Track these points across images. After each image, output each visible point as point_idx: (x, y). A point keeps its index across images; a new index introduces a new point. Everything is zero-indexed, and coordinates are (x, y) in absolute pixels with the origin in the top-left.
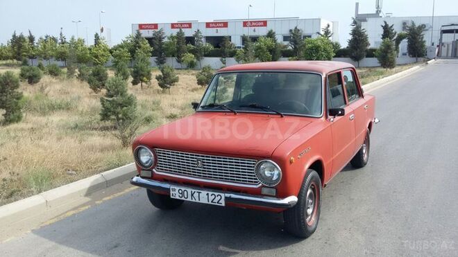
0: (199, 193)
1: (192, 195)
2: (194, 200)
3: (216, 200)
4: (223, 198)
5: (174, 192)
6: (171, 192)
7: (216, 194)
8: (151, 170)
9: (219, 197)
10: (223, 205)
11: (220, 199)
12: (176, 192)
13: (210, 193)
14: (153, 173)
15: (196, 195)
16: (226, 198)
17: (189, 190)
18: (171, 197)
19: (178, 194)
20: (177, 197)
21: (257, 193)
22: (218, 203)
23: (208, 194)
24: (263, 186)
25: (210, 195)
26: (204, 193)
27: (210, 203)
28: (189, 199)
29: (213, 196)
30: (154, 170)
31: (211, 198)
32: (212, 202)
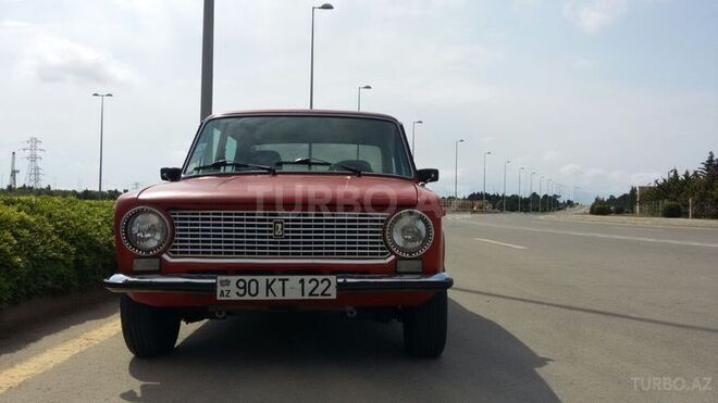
0: (284, 280)
1: (269, 287)
2: (271, 297)
3: (319, 291)
4: (334, 284)
5: (225, 288)
6: (219, 289)
7: (320, 278)
8: (158, 256)
9: (326, 283)
10: (334, 296)
11: (328, 288)
12: (229, 288)
13: (308, 278)
14: (163, 261)
15: (277, 286)
16: (338, 284)
17: (262, 279)
18: (219, 298)
19: (234, 290)
20: (234, 297)
21: (389, 270)
22: (323, 294)
23: (302, 281)
25: (306, 283)
26: (294, 280)
27: (306, 297)
28: (261, 296)
29: (314, 283)
30: (165, 256)
31: (309, 287)
32: (311, 294)
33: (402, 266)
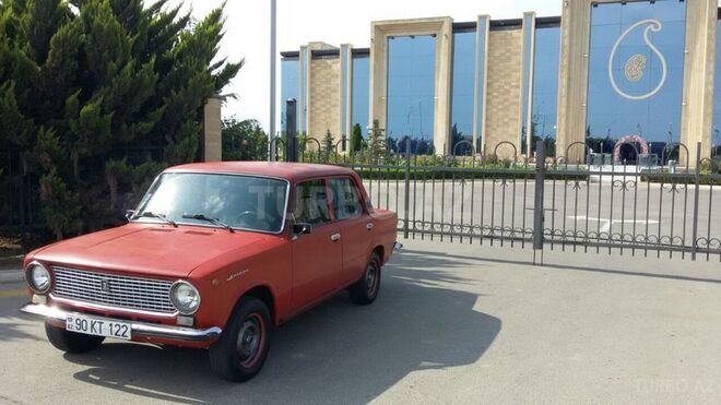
0: (101, 323)
1: (92, 326)
2: (94, 333)
3: (121, 333)
4: (129, 330)
5: (70, 323)
6: (68, 323)
7: (121, 324)
8: (46, 294)
9: (125, 328)
10: (129, 338)
11: (125, 331)
12: (73, 323)
13: (114, 323)
14: (48, 298)
15: (97, 326)
16: (133, 331)
17: (89, 320)
18: (67, 329)
19: (75, 325)
20: (74, 330)
21: (172, 322)
22: (123, 336)
23: (111, 325)
24: (180, 315)
25: (113, 326)
26: (106, 323)
27: (114, 336)
28: (89, 332)
29: (118, 327)
30: (51, 295)
31: (115, 329)
32: (116, 334)
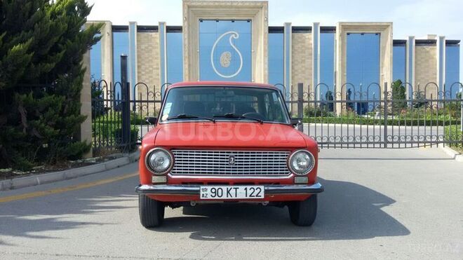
0: (236, 189)
1: (228, 192)
2: (229, 197)
3: (255, 194)
4: (263, 190)
5: (205, 193)
6: (202, 193)
7: (255, 187)
8: (166, 175)
9: (259, 190)
10: (263, 197)
11: (259, 192)
12: (207, 193)
13: (249, 187)
14: (168, 178)
15: (233, 192)
16: (266, 190)
17: (224, 188)
18: (201, 198)
19: (210, 194)
20: (209, 197)
21: (291, 182)
22: (257, 196)
23: (246, 189)
24: (295, 176)
25: (248, 190)
26: (241, 189)
27: (248, 197)
28: (224, 197)
29: (253, 190)
30: (169, 174)
31: (249, 192)
32: (250, 196)
33: (297, 180)
